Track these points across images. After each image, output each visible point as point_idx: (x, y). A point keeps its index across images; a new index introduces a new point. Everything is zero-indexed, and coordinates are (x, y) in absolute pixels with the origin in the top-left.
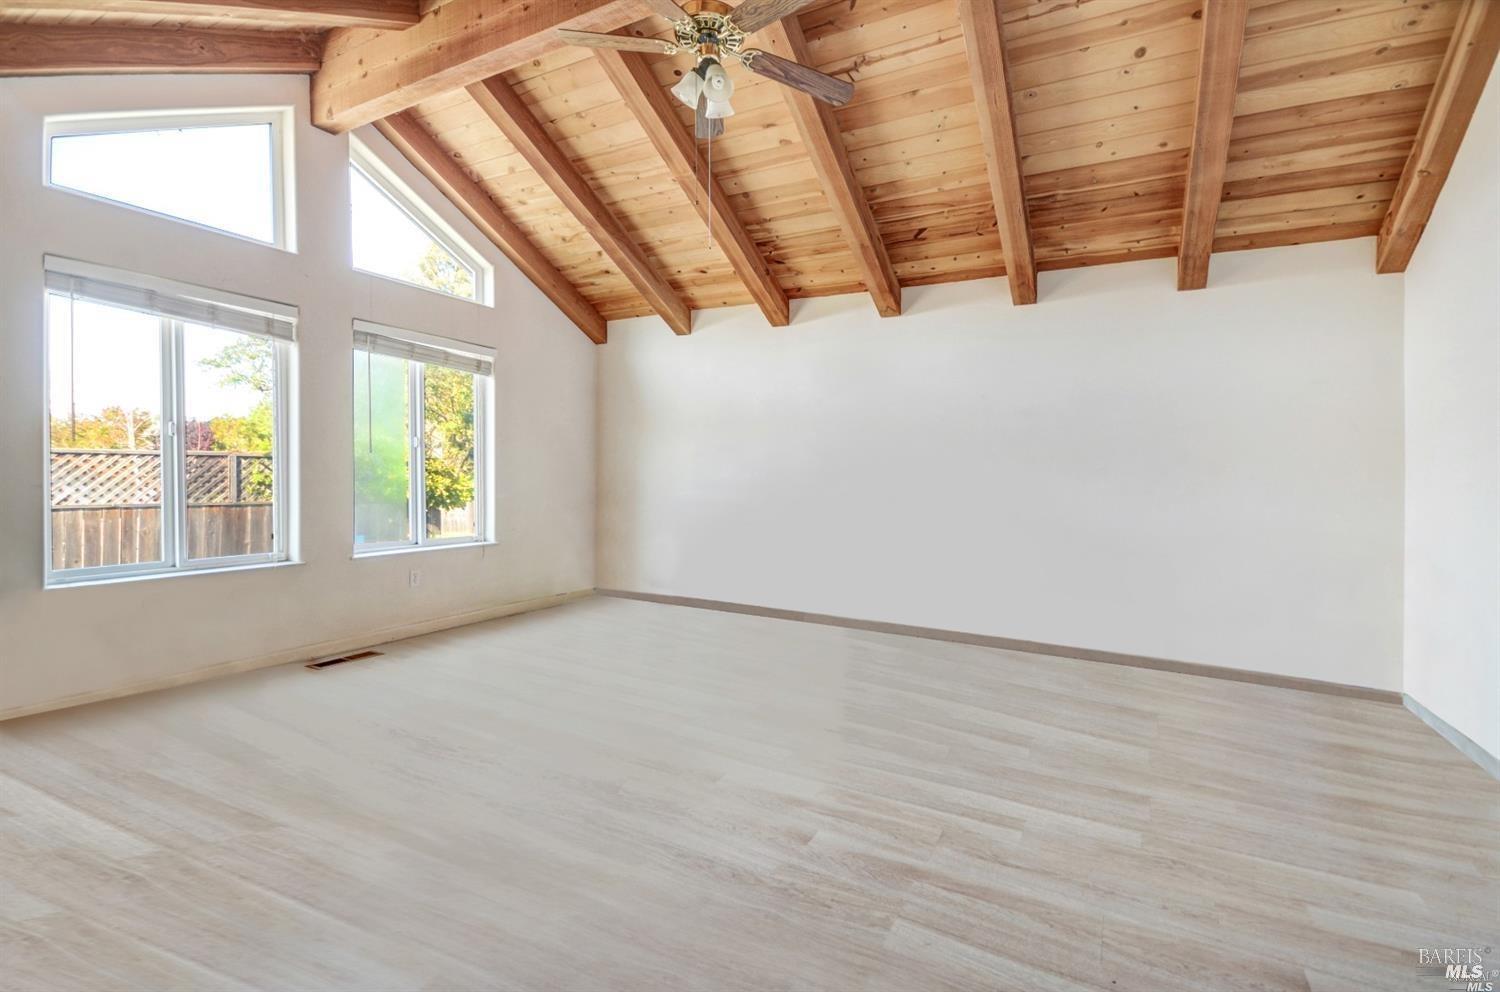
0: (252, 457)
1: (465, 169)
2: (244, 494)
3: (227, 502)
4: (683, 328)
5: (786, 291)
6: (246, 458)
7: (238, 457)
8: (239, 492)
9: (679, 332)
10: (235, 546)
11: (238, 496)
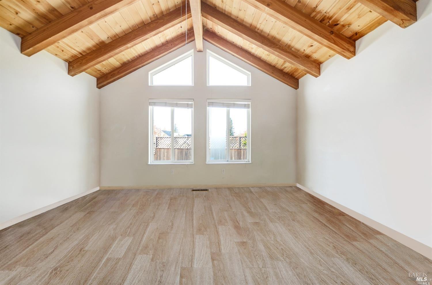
0: (243, 137)
1: (237, 45)
2: (241, 146)
3: (238, 148)
4: (317, 75)
5: (350, 38)
6: (241, 137)
7: (240, 137)
8: (240, 146)
9: (316, 77)
10: (240, 158)
11: (240, 147)
